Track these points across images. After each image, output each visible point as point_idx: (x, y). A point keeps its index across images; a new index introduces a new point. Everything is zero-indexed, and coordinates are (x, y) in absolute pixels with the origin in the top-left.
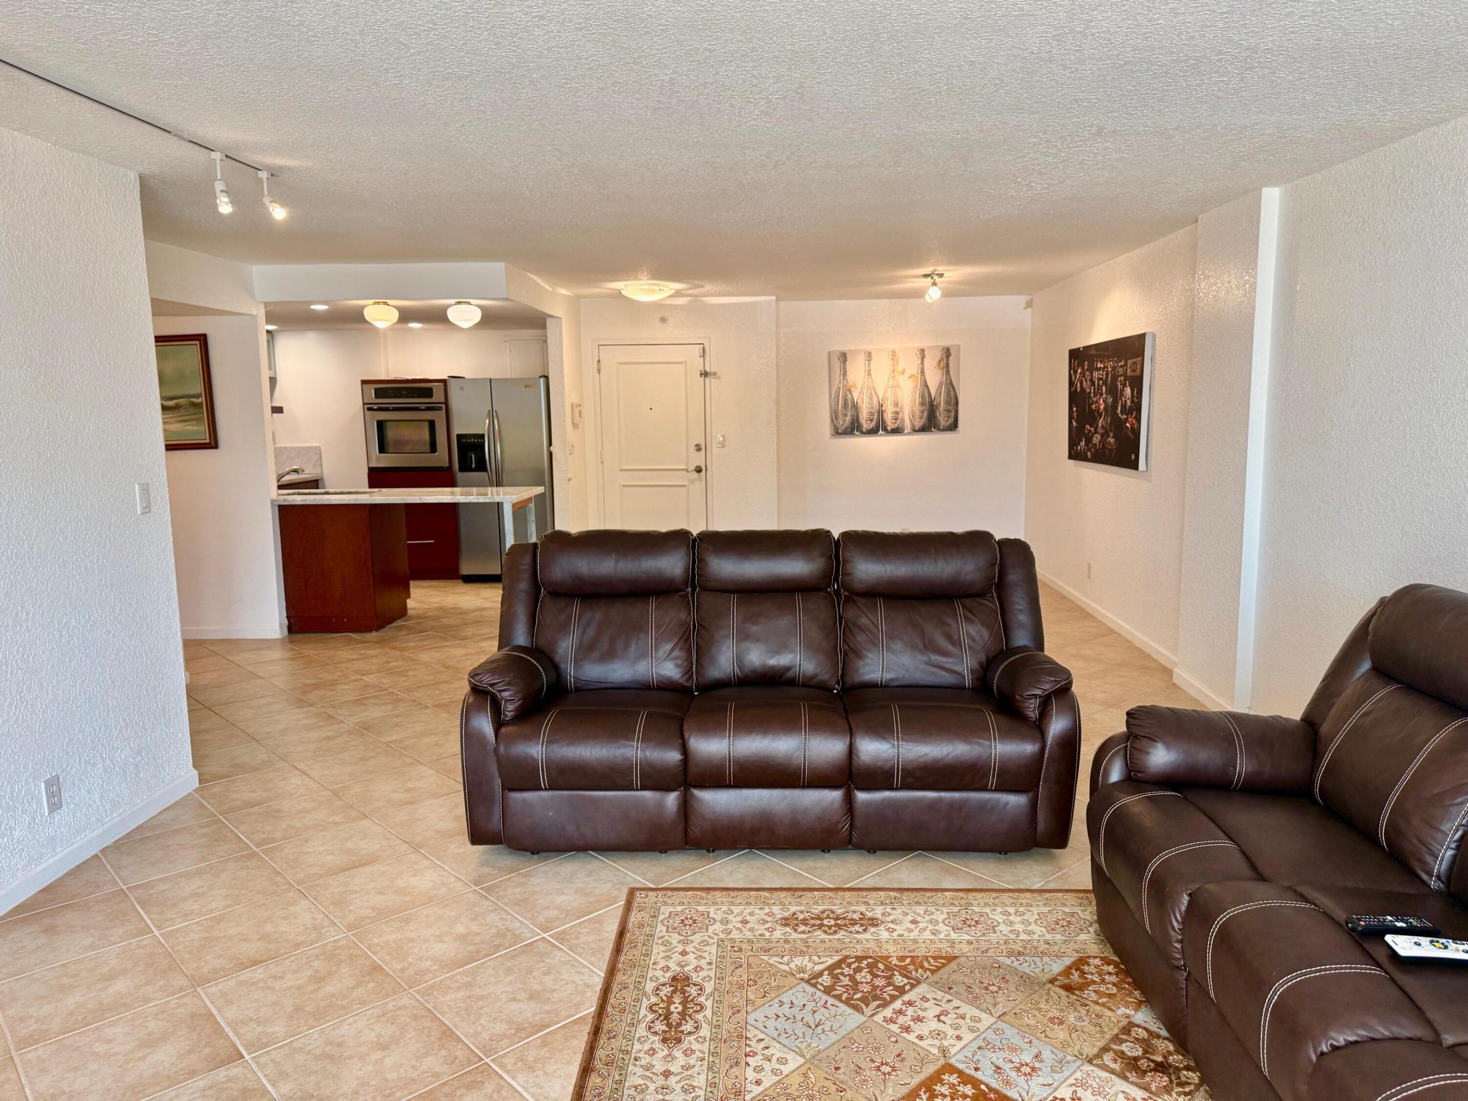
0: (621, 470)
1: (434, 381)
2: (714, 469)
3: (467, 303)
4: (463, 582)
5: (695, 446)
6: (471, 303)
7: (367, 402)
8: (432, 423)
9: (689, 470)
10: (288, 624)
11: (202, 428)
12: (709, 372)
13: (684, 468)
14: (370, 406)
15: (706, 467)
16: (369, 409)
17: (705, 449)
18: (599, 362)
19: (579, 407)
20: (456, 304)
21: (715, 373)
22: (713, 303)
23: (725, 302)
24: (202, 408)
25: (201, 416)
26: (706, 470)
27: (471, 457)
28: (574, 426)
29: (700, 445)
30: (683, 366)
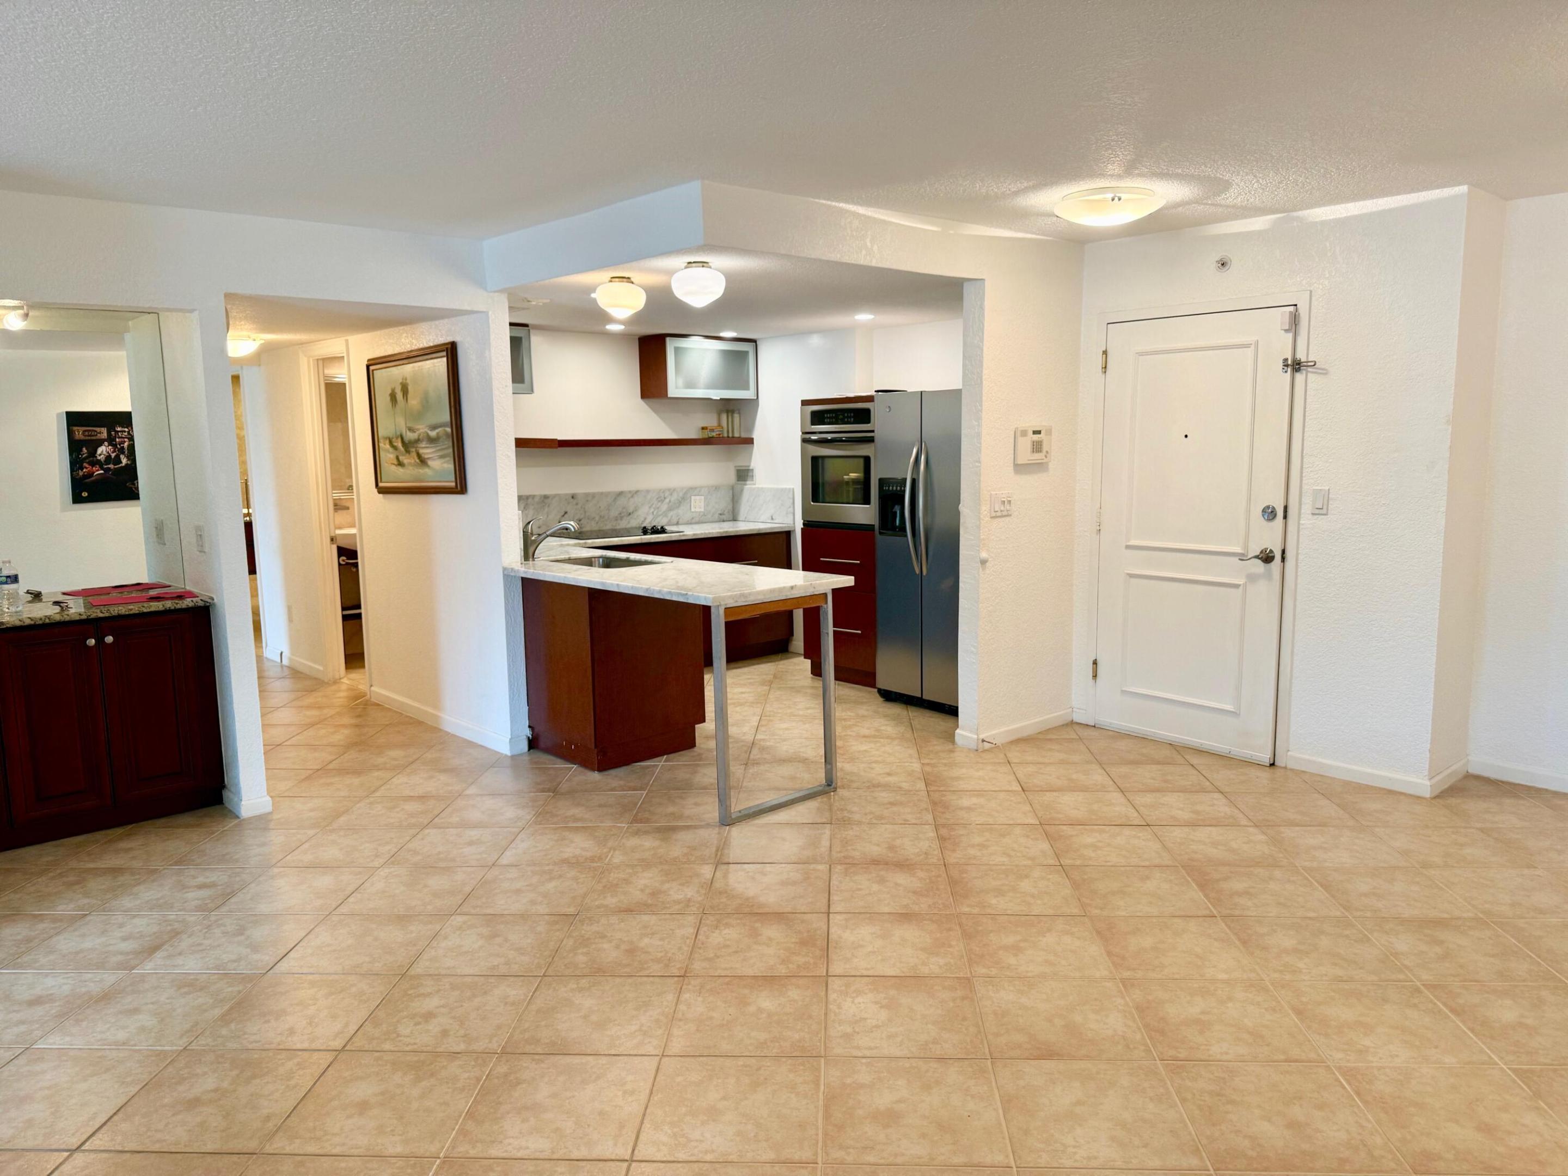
0: (1128, 547)
1: (870, 399)
2: (1301, 557)
3: (701, 264)
4: (882, 699)
5: (1263, 509)
6: (710, 264)
7: (804, 431)
8: (867, 460)
9: (1247, 556)
10: (530, 736)
11: (451, 466)
12: (1302, 360)
13: (1238, 550)
14: (807, 436)
15: (1283, 552)
16: (804, 441)
17: (1285, 517)
18: (1105, 353)
19: (1035, 435)
20: (686, 267)
21: (1313, 364)
22: (1324, 218)
23: (1349, 214)
24: (451, 440)
25: (451, 450)
26: (1283, 559)
27: (896, 512)
28: (1020, 468)
29: (1273, 508)
30: (1250, 352)
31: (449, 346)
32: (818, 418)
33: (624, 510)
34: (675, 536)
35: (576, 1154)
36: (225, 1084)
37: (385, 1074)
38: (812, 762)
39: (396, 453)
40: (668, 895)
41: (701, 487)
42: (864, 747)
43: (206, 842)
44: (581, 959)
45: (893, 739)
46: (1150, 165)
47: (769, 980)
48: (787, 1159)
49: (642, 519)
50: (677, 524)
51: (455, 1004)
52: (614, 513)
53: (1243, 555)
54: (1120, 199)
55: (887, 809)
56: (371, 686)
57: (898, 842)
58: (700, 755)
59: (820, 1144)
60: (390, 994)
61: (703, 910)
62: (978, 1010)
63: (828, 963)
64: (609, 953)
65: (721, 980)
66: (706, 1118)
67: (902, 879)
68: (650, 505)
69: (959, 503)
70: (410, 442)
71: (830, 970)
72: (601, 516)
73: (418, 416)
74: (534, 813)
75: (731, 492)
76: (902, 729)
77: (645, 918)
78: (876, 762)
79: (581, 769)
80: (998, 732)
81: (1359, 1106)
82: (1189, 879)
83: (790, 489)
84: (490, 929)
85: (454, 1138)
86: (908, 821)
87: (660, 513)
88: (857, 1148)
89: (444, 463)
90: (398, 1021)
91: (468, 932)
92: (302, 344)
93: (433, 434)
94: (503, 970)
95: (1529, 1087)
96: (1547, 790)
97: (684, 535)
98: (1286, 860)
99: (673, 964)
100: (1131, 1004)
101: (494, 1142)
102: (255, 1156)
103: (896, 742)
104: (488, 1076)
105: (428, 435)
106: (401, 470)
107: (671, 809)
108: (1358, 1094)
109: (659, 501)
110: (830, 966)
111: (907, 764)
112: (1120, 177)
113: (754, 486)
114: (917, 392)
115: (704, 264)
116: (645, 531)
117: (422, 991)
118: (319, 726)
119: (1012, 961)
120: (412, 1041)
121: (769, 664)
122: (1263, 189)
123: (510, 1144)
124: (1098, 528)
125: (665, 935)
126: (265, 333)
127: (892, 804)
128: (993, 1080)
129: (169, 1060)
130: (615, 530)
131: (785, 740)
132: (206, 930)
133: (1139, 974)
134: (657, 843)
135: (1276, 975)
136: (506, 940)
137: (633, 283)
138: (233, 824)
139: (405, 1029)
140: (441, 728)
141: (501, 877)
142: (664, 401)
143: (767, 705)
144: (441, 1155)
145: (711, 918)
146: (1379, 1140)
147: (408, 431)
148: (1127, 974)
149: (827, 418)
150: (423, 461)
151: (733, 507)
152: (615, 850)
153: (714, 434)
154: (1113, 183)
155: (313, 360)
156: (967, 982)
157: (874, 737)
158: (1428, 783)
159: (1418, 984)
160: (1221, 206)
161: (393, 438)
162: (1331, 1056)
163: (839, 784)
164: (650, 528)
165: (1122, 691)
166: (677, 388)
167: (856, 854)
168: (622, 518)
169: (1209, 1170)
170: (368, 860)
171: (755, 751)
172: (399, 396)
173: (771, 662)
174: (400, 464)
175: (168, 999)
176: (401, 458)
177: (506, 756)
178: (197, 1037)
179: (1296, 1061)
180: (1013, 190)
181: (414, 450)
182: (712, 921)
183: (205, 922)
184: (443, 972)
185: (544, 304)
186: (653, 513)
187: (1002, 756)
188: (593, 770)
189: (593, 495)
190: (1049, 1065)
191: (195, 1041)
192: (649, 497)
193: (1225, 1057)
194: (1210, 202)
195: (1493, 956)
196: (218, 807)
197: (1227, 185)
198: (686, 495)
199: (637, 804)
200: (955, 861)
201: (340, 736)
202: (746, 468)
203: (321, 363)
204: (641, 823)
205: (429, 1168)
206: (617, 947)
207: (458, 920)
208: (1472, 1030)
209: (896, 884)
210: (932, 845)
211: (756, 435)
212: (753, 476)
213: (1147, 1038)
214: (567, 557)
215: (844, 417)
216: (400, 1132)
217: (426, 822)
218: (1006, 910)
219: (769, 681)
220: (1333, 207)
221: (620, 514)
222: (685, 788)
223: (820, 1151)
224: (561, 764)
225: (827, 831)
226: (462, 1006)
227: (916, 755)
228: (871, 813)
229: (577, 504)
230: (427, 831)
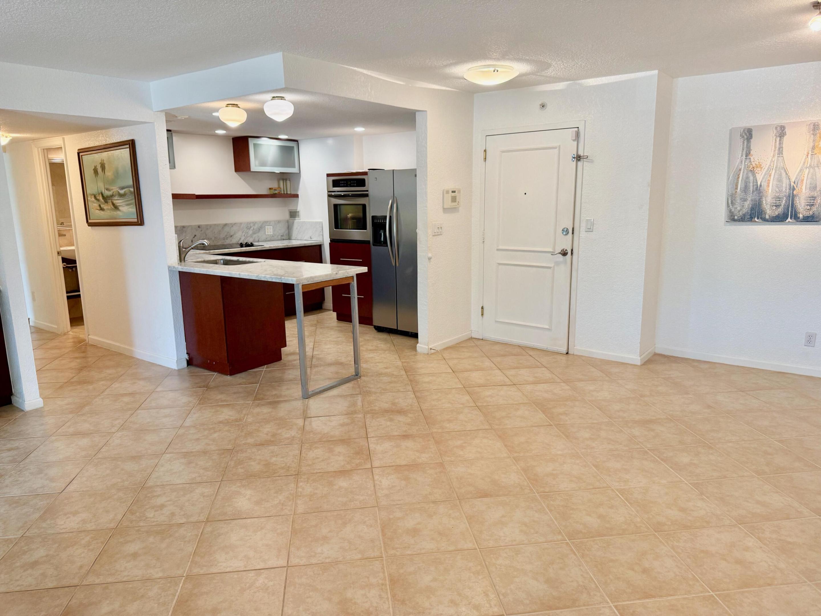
0: (498, 250)
1: (365, 173)
2: (580, 253)
3: (280, 98)
4: (376, 331)
5: (563, 229)
6: (285, 98)
7: (328, 191)
8: (364, 206)
9: (555, 253)
10: (188, 359)
11: (134, 210)
12: (581, 155)
13: (551, 250)
14: (330, 193)
15: (572, 250)
16: (329, 196)
17: (573, 233)
18: (485, 151)
19: (453, 193)
20: (272, 100)
21: (586, 157)
22: (591, 84)
23: (603, 83)
24: (133, 195)
25: (134, 201)
26: (572, 253)
27: (381, 234)
28: (446, 210)
29: (567, 229)
30: (556, 151)
31: (131, 142)
32: (336, 183)
33: (228, 234)
34: (260, 248)
35: (258, 567)
36: (51, 553)
37: (144, 538)
38: (346, 364)
39: (98, 203)
40: (282, 435)
41: (270, 222)
42: (371, 355)
43: (7, 425)
44: (240, 470)
45: (386, 350)
46: (514, 54)
47: (343, 473)
48: (368, 557)
49: (239, 239)
50: (258, 241)
51: (176, 499)
52: (222, 236)
53: (553, 252)
54: (497, 71)
55: (388, 385)
56: (89, 335)
57: (396, 401)
58: (285, 364)
59: (383, 549)
60: (137, 497)
61: (302, 441)
62: (448, 477)
63: (371, 461)
64: (255, 467)
65: (318, 474)
66: (322, 542)
67: (401, 418)
68: (242, 231)
69: (417, 228)
70: (107, 197)
71: (373, 465)
72: (215, 237)
73: (113, 182)
74: (197, 399)
75: (287, 224)
76: (389, 345)
77: (271, 448)
78: (379, 362)
79: (220, 375)
80: (438, 345)
81: (628, 506)
82: (537, 409)
83: (320, 222)
84: (186, 460)
85: (189, 566)
86: (399, 390)
87: (249, 235)
88: (401, 548)
89: (129, 208)
90: (145, 511)
91: (174, 462)
92: (34, 140)
93: (122, 192)
94: (198, 480)
95: (698, 491)
96: (689, 359)
97: (264, 247)
98: (580, 397)
99: (291, 469)
100: (519, 468)
101: (212, 565)
102: (78, 587)
103: (387, 352)
104: (202, 533)
105: (119, 192)
106: (102, 212)
107: (274, 393)
108: (627, 500)
109: (248, 229)
110: (372, 463)
111: (394, 363)
112: (498, 59)
113: (299, 221)
114: (392, 170)
115: (282, 98)
116: (242, 245)
117: (155, 494)
118: (60, 358)
119: (461, 453)
120: (156, 520)
121: (314, 315)
122: (565, 68)
123: (221, 566)
124: (483, 240)
125: (284, 455)
126: (12, 133)
127: (390, 383)
128: (461, 509)
129: (14, 543)
130: (223, 245)
131: (329, 354)
132: (19, 473)
133: (522, 454)
134: (270, 410)
135: (583, 450)
136: (197, 465)
137: (239, 107)
138: (21, 414)
139: (150, 514)
140: (134, 356)
141: (187, 433)
142: (249, 173)
143: (316, 337)
144: (185, 575)
145: (307, 445)
146: (638, 520)
147: (105, 190)
148: (516, 455)
149: (342, 184)
150: (116, 207)
151: (288, 232)
152: (247, 415)
153: (276, 192)
154: (494, 63)
155: (41, 149)
156: (441, 465)
157: (375, 350)
158: (639, 358)
159: (646, 449)
160: (543, 76)
161: (96, 195)
162: (613, 485)
163: (362, 374)
164: (244, 244)
165: (496, 321)
166: (256, 166)
167: (377, 408)
168: (227, 239)
169: (566, 541)
170: (108, 429)
171: (314, 360)
172: (100, 170)
173: (314, 314)
174: (102, 209)
175: (5, 511)
176: (102, 206)
177: (175, 370)
178: (28, 529)
179: (598, 488)
180: (444, 64)
181: (110, 201)
182: (308, 446)
183: (17, 469)
184: (165, 483)
185: (185, 118)
186: (244, 235)
187: (441, 356)
188: (227, 375)
189: (211, 226)
190: (485, 500)
191: (27, 532)
192: (242, 226)
193: (567, 489)
194: (539, 74)
195: (675, 434)
196: (9, 406)
197: (549, 66)
198: (261, 227)
199: (255, 391)
200: (426, 408)
201: (74, 364)
202: (295, 211)
203: (45, 151)
204: (259, 400)
205: (179, 582)
206: (259, 464)
207: (168, 456)
208: (671, 468)
209: (399, 421)
210: (414, 401)
211: (300, 193)
212: (299, 215)
213: (529, 483)
214: (203, 260)
215: (351, 183)
216: (159, 566)
217: (137, 406)
218: (454, 429)
219: (315, 324)
220: (595, 79)
221: (226, 236)
222: (280, 381)
223: (383, 552)
224: (207, 373)
225: (359, 398)
226: (179, 500)
227: (398, 358)
228: (380, 387)
229: (201, 231)
230: (139, 411)
